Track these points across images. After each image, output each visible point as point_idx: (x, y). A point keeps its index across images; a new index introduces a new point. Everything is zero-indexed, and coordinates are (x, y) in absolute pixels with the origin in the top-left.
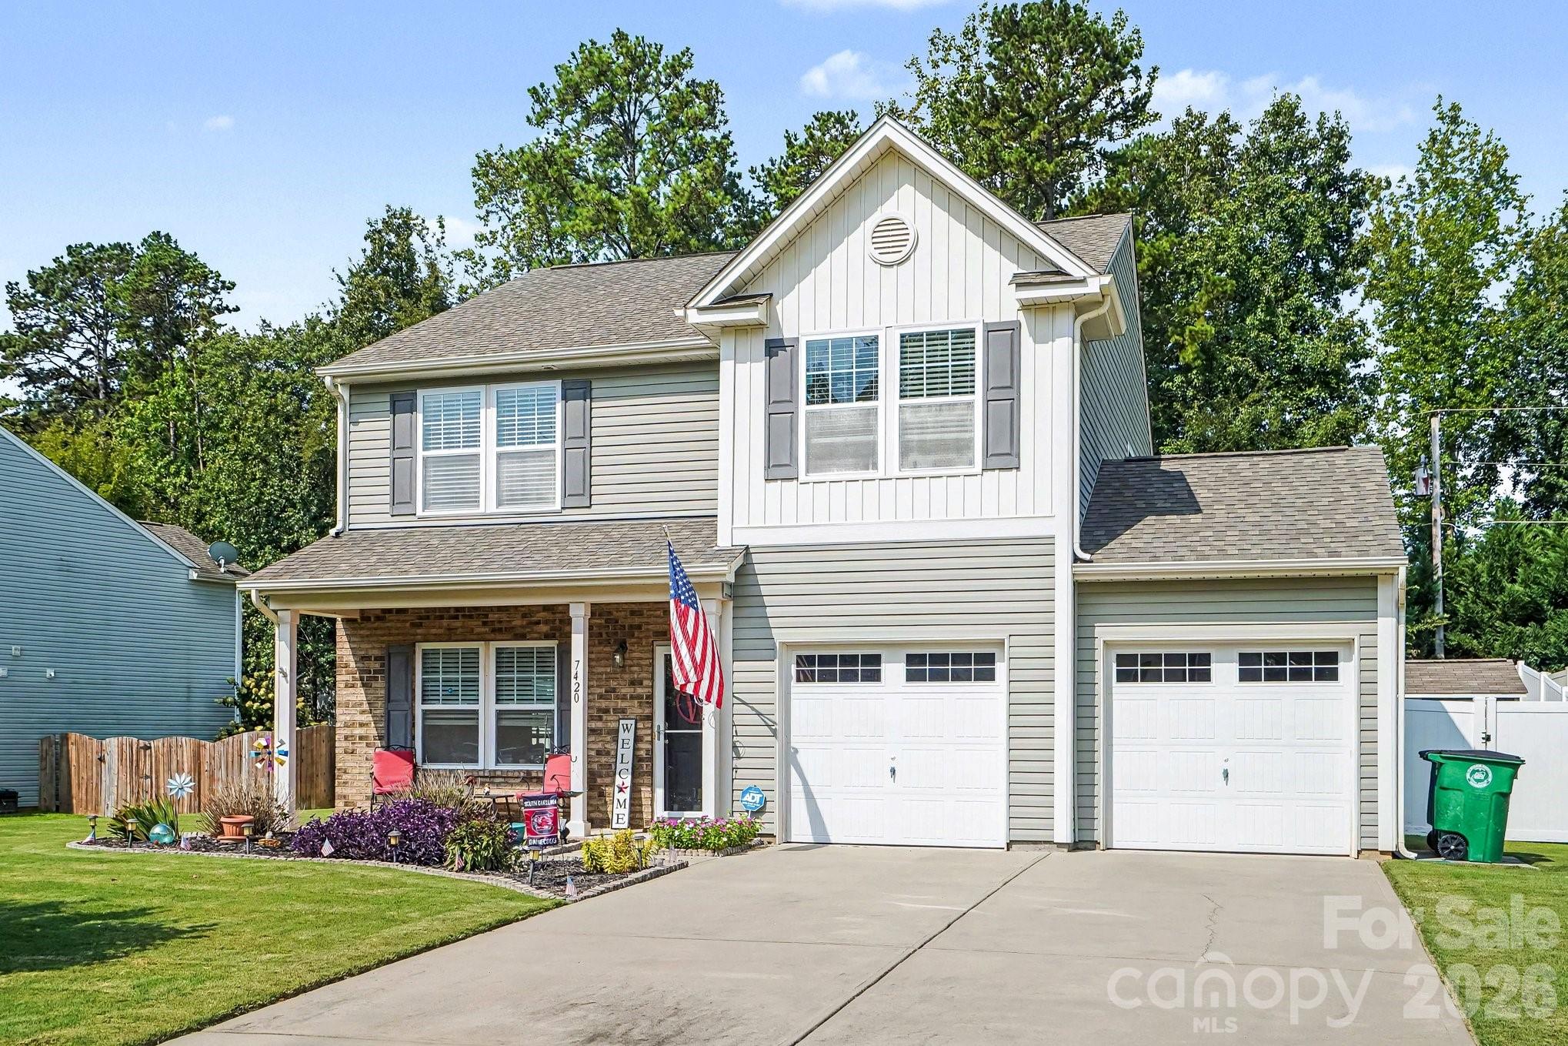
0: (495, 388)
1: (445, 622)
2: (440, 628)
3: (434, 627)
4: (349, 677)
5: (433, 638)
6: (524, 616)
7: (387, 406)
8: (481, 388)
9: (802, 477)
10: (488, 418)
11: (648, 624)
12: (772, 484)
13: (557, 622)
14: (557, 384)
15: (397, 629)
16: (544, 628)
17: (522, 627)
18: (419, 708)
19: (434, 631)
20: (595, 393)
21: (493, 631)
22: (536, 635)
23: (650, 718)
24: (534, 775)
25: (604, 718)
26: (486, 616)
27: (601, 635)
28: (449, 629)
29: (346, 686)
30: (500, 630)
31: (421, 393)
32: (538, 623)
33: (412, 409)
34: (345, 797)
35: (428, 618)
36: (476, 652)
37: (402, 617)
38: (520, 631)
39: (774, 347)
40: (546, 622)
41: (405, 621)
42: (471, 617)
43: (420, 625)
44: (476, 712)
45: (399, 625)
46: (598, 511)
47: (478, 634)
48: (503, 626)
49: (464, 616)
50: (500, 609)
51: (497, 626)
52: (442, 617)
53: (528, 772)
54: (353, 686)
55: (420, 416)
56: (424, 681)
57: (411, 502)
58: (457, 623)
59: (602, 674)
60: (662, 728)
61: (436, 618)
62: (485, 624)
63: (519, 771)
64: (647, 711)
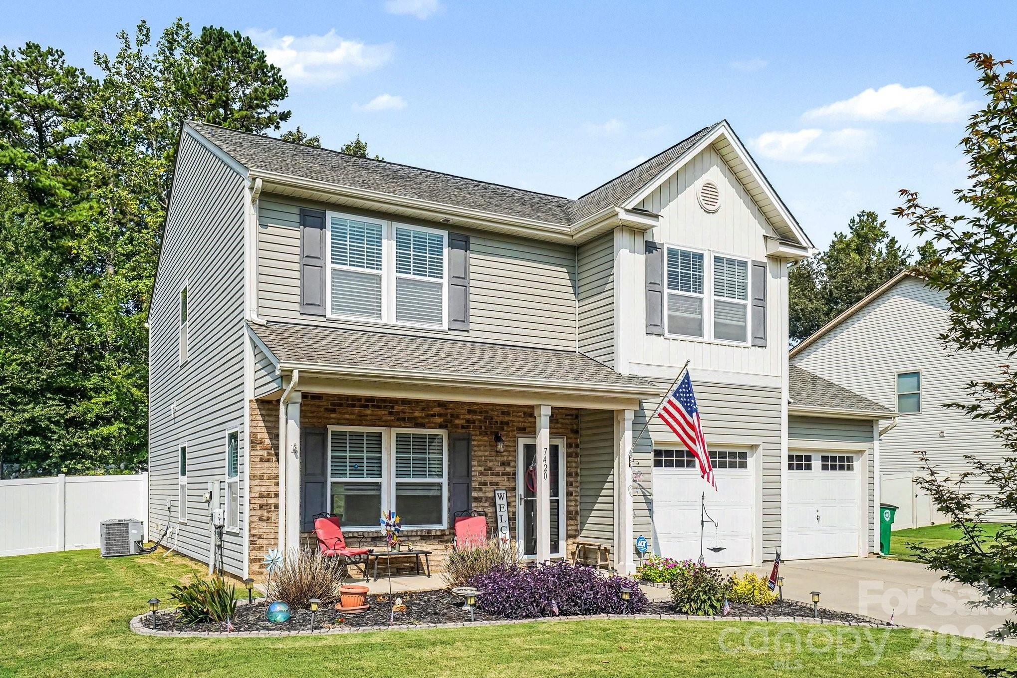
0: (396, 225)
1: (357, 410)
2: (352, 414)
3: (347, 413)
4: (265, 453)
5: (343, 421)
6: (423, 410)
7: (297, 218)
8: (384, 223)
9: (667, 335)
10: (389, 249)
11: (513, 422)
12: (649, 336)
13: (449, 416)
14: (445, 234)
15: (312, 412)
16: (439, 420)
17: (422, 418)
18: (330, 480)
19: (347, 416)
20: (472, 247)
21: (398, 420)
22: (433, 425)
23: (514, 489)
24: (433, 533)
25: (484, 489)
26: (393, 407)
27: (481, 428)
28: (361, 416)
29: (261, 460)
30: (403, 419)
31: (330, 215)
32: (434, 415)
33: (322, 226)
34: (260, 560)
35: (341, 405)
36: (379, 435)
37: (317, 402)
38: (420, 420)
39: (651, 247)
40: (440, 415)
41: (319, 406)
42: (379, 407)
43: (334, 411)
44: (378, 485)
45: (313, 409)
46: (473, 336)
47: (386, 421)
48: (407, 415)
49: (373, 406)
50: (404, 402)
51: (401, 415)
52: (354, 406)
53: (429, 532)
54: (268, 461)
55: (329, 234)
56: (333, 457)
57: (321, 305)
58: (368, 411)
59: (481, 456)
60: (523, 497)
61: (349, 406)
62: (391, 413)
63: (422, 531)
64: (513, 484)
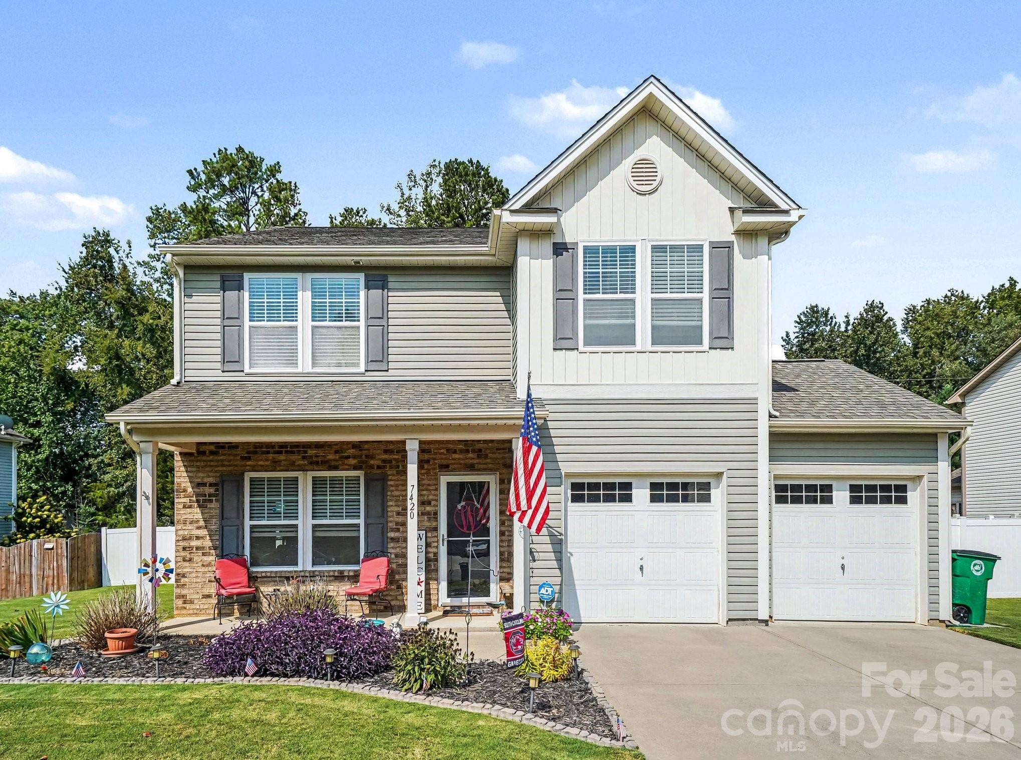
0: (310, 276)
1: (271, 456)
2: (267, 460)
3: (261, 460)
4: (187, 500)
5: (260, 468)
6: (336, 452)
7: (218, 284)
8: (298, 276)
9: (581, 347)
10: (304, 300)
11: (434, 459)
12: (558, 352)
13: (364, 456)
14: (361, 276)
15: (230, 461)
16: (353, 462)
17: (336, 460)
18: (248, 523)
19: (261, 463)
20: (391, 285)
21: (311, 463)
22: (347, 467)
23: (436, 529)
24: (346, 574)
25: (401, 530)
26: (306, 452)
27: (398, 467)
28: (275, 462)
29: (184, 507)
30: (317, 463)
31: (247, 276)
32: (348, 457)
33: (240, 288)
34: (183, 596)
35: (256, 453)
36: (296, 480)
37: (234, 451)
38: (333, 463)
39: (558, 249)
40: (354, 457)
41: (237, 455)
42: (292, 452)
43: (249, 459)
44: (296, 526)
45: (232, 458)
46: (392, 375)
47: (299, 465)
48: (320, 459)
49: (287, 452)
50: (318, 445)
51: (314, 459)
52: (268, 453)
53: (341, 572)
54: (190, 507)
55: (246, 294)
56: (251, 502)
57: (239, 361)
58: (282, 457)
59: (399, 496)
60: (446, 537)
61: (263, 453)
62: (304, 458)
63: (334, 571)
64: (434, 524)
